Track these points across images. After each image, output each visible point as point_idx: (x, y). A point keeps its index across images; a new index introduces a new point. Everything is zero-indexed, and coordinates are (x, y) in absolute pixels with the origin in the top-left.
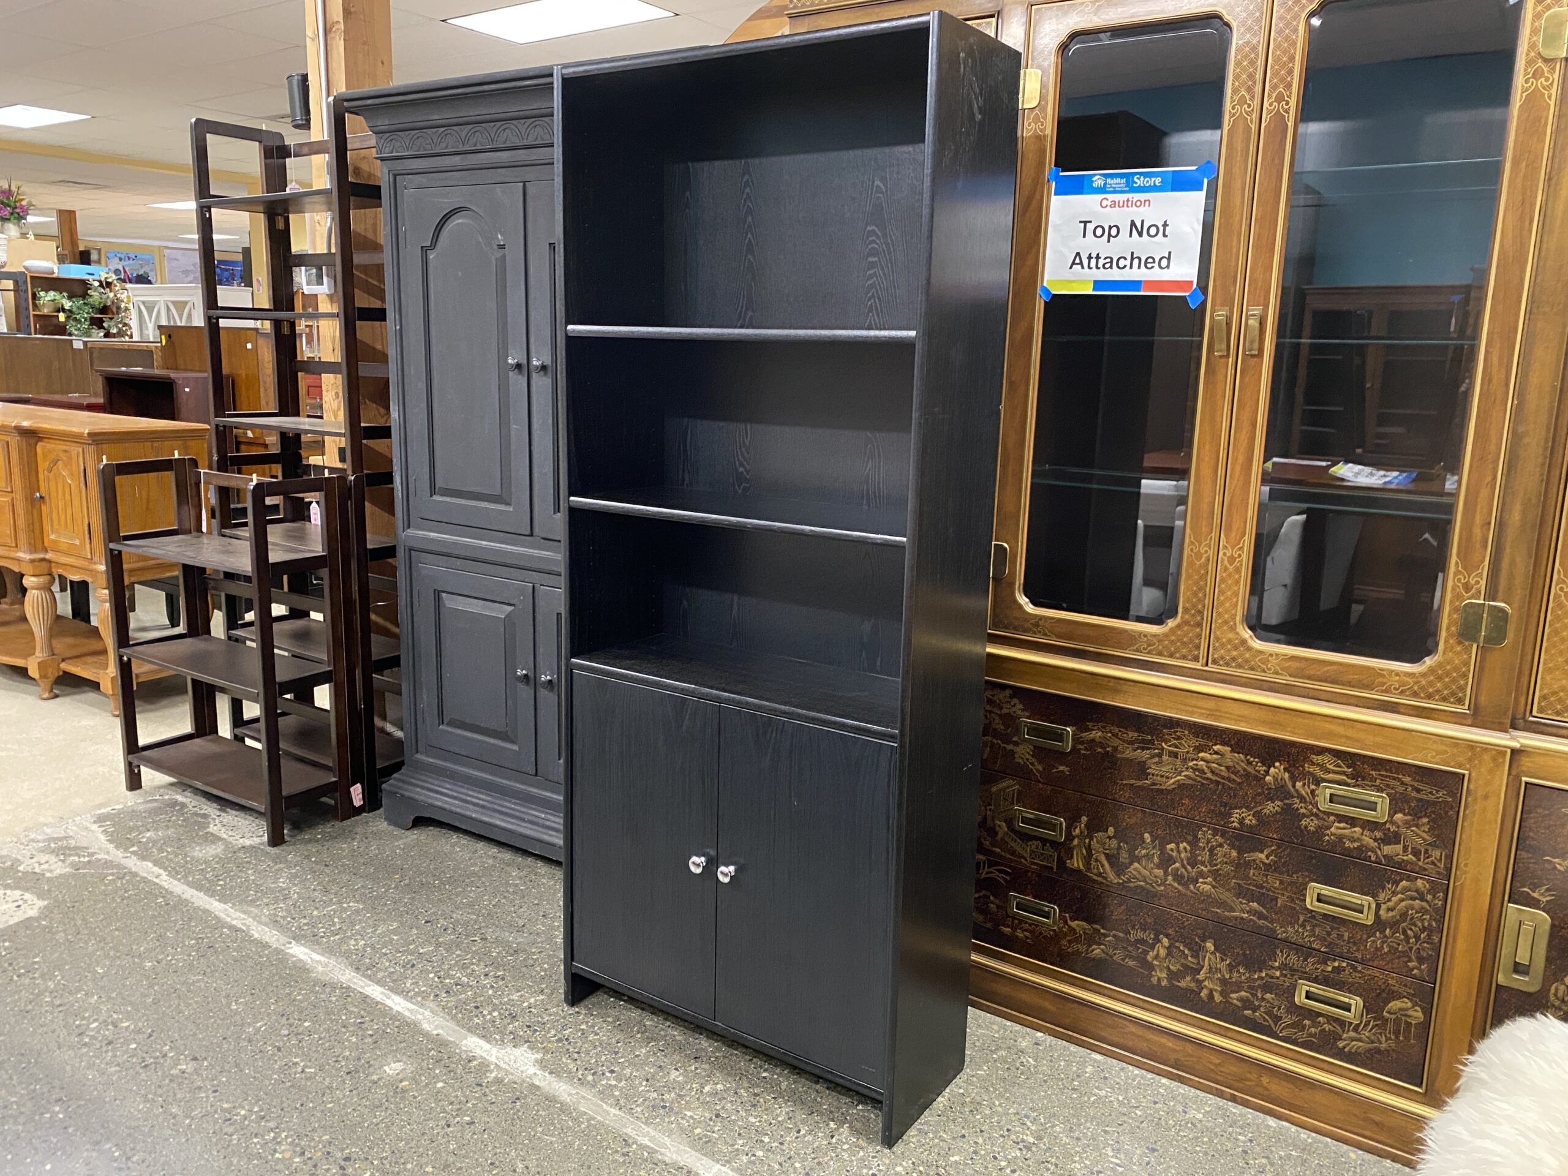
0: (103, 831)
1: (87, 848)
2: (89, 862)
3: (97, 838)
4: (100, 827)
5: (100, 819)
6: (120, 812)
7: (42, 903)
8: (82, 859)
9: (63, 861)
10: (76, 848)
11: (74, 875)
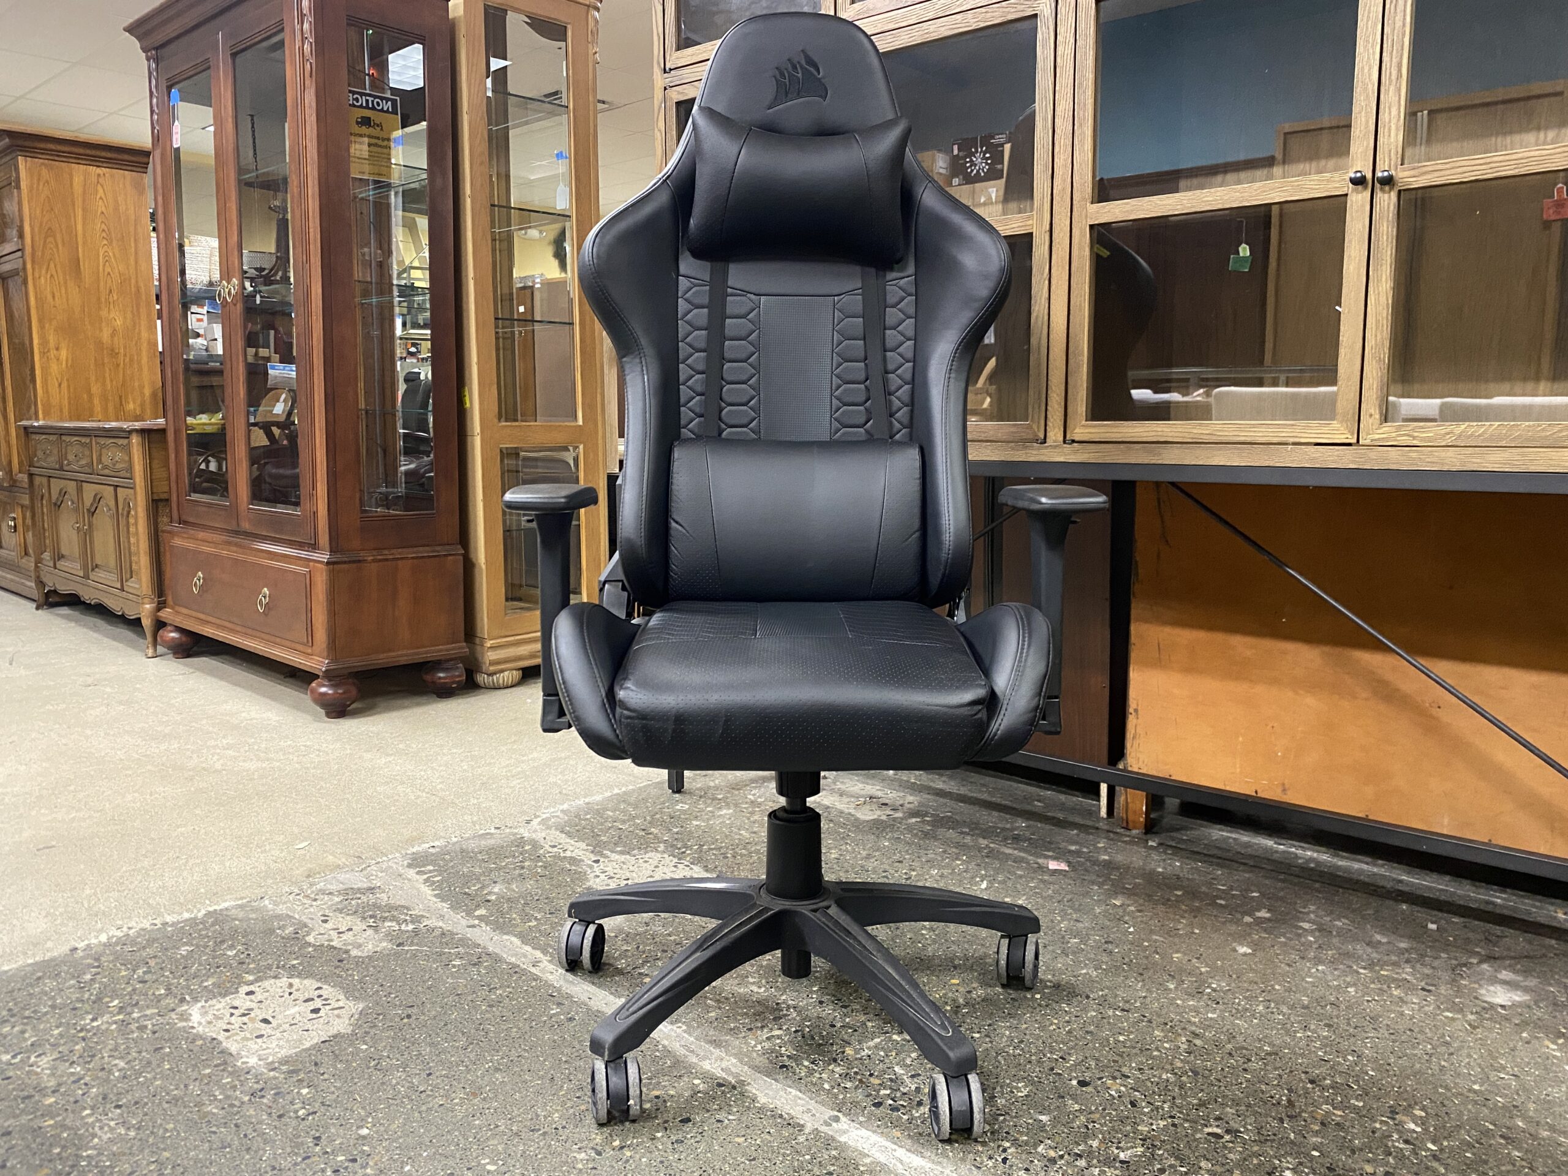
0: (426, 881)
1: (408, 909)
2: (416, 932)
3: (418, 889)
4: (418, 873)
5: (417, 862)
6: (444, 852)
7: (354, 1007)
8: (403, 927)
9: (376, 928)
10: (390, 908)
11: (397, 955)
